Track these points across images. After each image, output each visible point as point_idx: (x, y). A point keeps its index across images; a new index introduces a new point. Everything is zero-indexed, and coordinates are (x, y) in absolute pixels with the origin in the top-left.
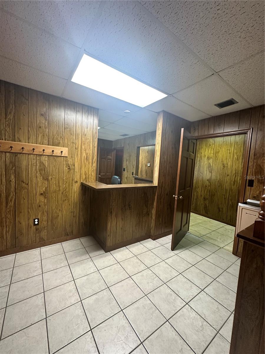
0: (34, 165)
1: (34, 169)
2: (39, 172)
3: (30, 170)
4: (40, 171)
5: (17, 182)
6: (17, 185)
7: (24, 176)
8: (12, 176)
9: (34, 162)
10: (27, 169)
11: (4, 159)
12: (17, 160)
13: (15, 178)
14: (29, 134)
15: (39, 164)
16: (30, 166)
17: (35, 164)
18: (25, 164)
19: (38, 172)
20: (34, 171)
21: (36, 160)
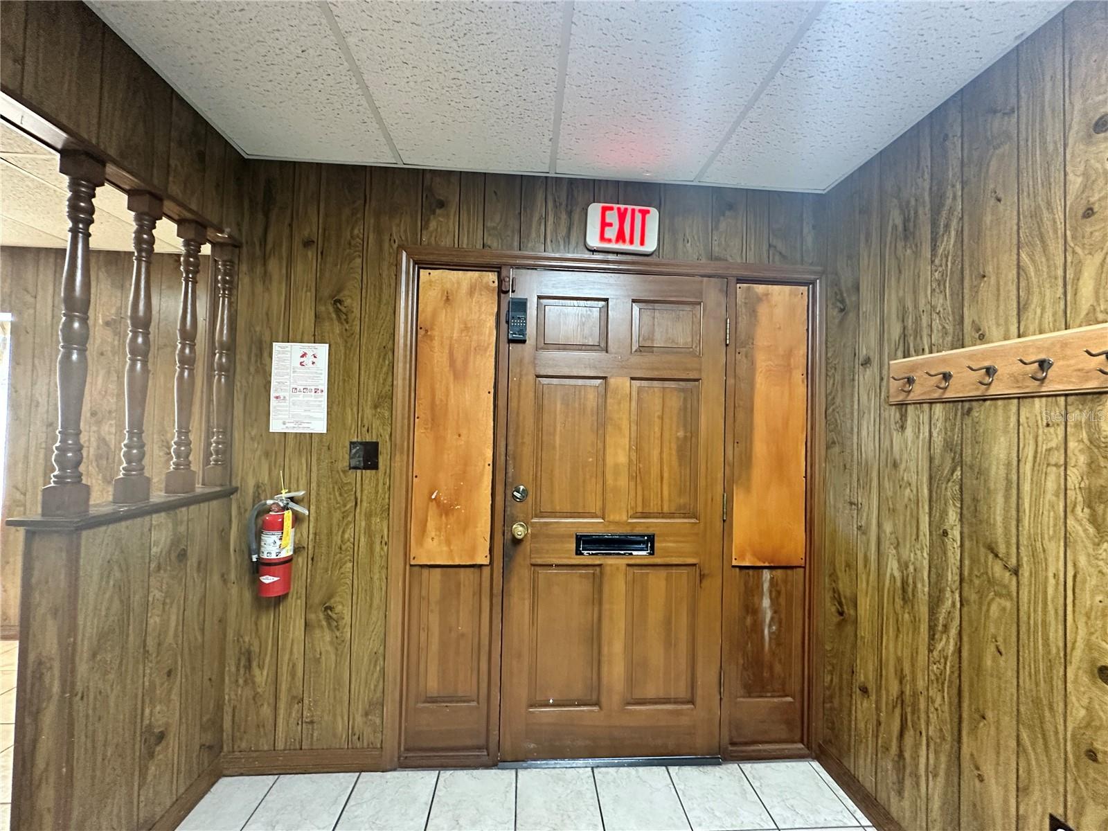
0: (1053, 460)
1: (1051, 485)
2: (1082, 513)
3: (1026, 487)
4: (1090, 507)
5: (967, 544)
6: (967, 562)
7: (999, 519)
8: (951, 512)
9: (1053, 444)
10: (1014, 486)
11: (927, 434)
12: (968, 434)
13: (961, 520)
14: (1023, 284)
15: (1082, 459)
16: (1027, 468)
17: (1058, 457)
18: (1003, 456)
19: (1079, 509)
20: (1049, 496)
21: (1061, 431)
